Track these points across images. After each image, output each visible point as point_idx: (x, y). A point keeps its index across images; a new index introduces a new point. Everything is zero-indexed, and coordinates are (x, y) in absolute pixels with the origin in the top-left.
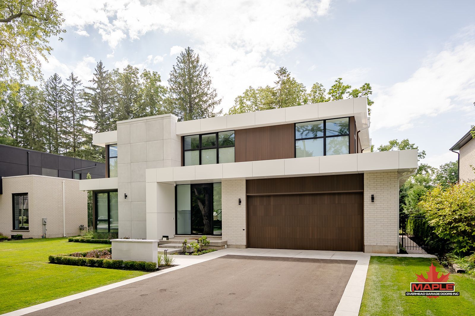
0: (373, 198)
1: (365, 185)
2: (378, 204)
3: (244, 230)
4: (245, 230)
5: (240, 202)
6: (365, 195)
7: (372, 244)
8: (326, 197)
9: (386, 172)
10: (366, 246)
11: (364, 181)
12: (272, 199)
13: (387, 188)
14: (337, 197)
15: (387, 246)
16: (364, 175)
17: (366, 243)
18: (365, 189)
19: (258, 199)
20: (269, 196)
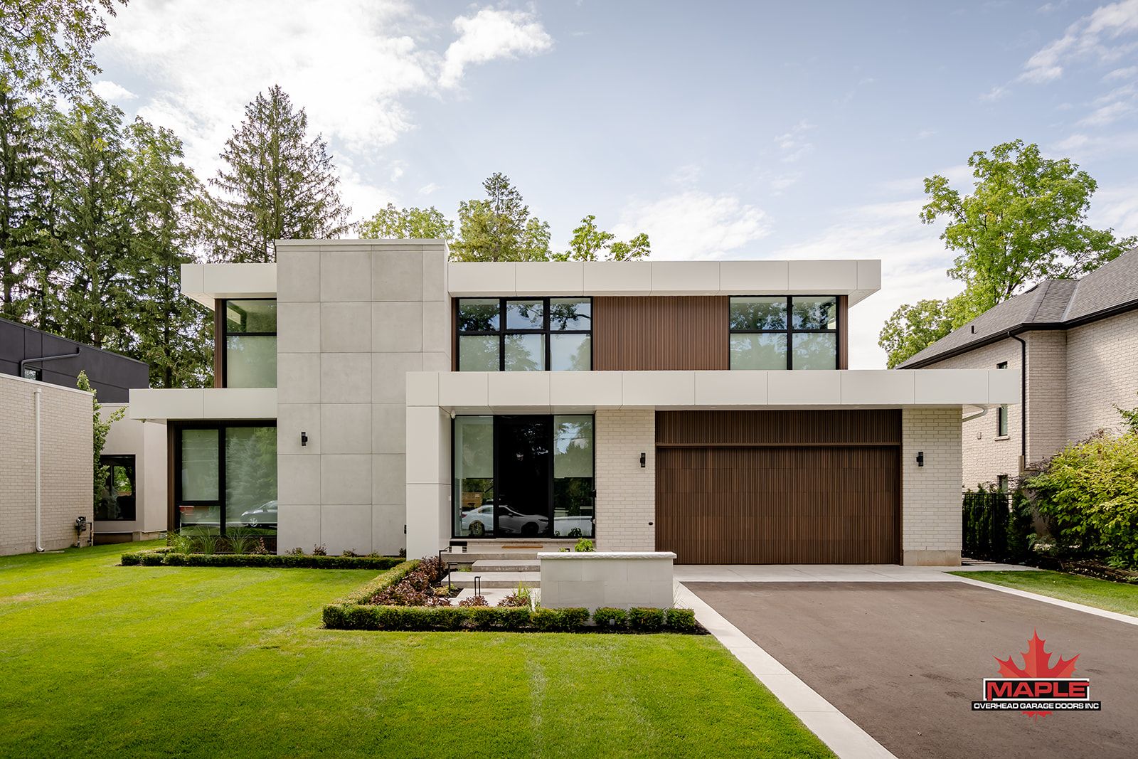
0: (920, 459)
1: (904, 432)
2: (928, 471)
3: (651, 524)
4: (654, 525)
5: (643, 460)
6: (904, 451)
7: (916, 548)
8: (825, 455)
9: (944, 410)
10: (907, 552)
11: (903, 425)
12: (710, 455)
13: (945, 440)
14: (845, 454)
15: (944, 551)
16: (904, 413)
17: (907, 545)
18: (904, 440)
19: (679, 455)
20: (704, 449)
